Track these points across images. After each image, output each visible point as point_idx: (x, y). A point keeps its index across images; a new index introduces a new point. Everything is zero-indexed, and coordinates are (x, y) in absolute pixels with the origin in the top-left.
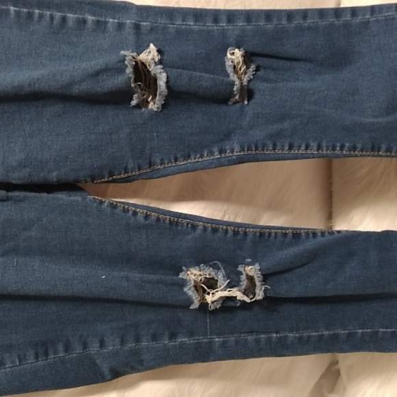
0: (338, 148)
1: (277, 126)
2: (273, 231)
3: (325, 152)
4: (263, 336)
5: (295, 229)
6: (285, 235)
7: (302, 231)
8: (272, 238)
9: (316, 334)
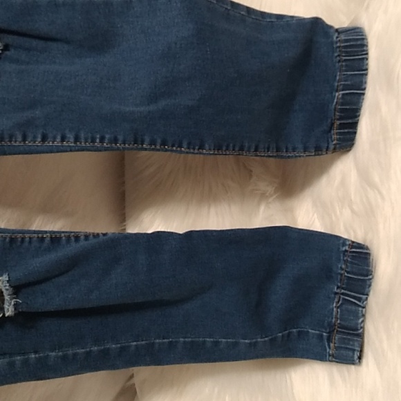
0: (98, 141)
1: (28, 114)
2: (27, 236)
3: (83, 144)
4: (19, 358)
5: (54, 232)
6: (42, 239)
7: (63, 235)
8: (26, 244)
9: (84, 350)
